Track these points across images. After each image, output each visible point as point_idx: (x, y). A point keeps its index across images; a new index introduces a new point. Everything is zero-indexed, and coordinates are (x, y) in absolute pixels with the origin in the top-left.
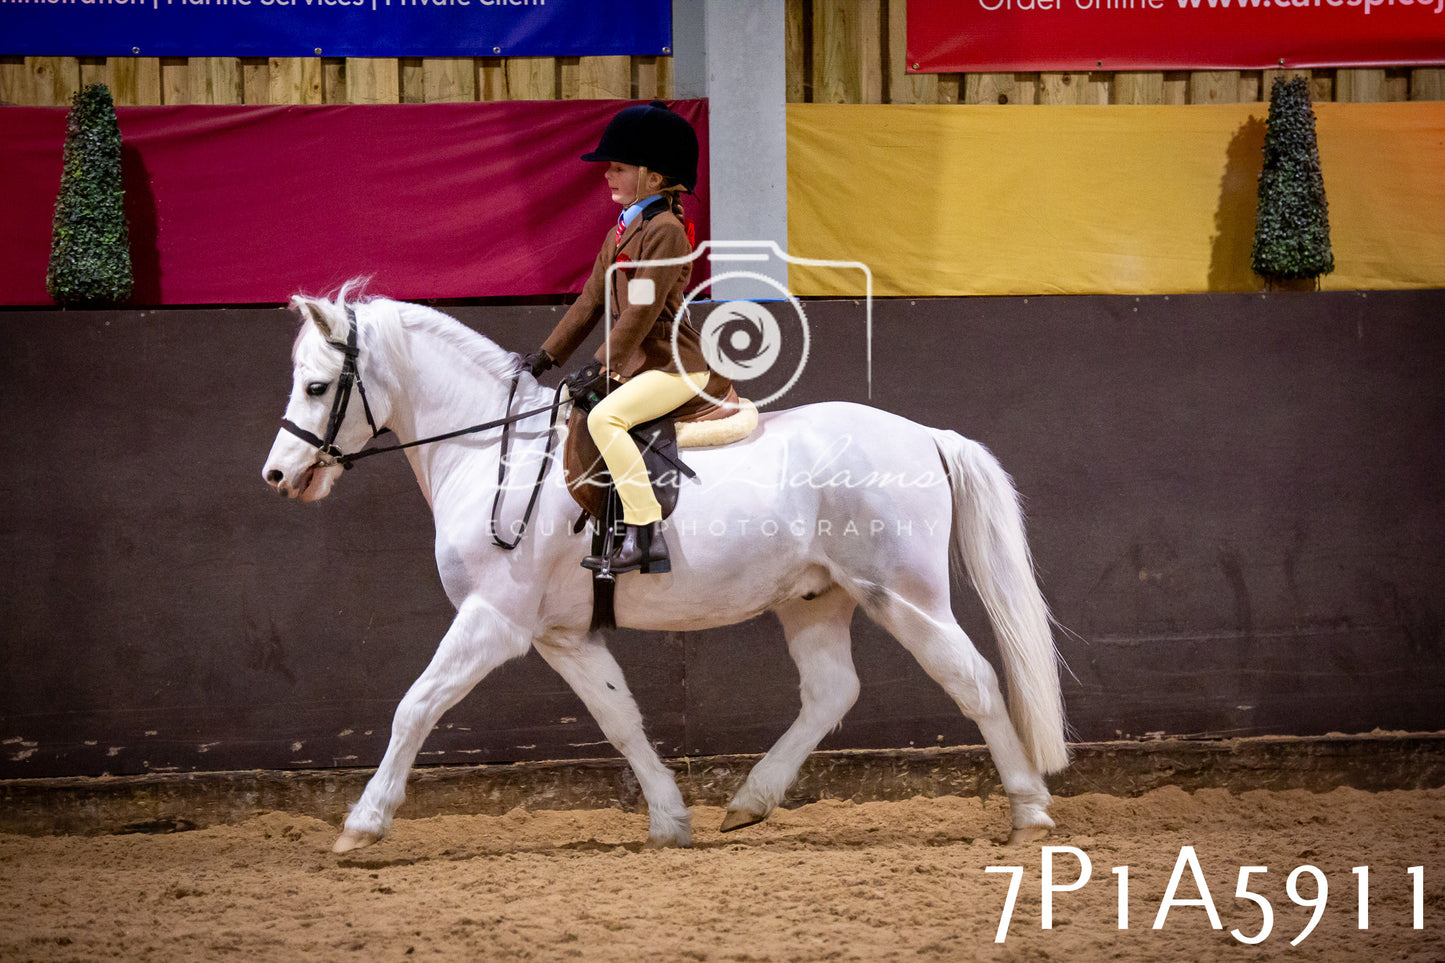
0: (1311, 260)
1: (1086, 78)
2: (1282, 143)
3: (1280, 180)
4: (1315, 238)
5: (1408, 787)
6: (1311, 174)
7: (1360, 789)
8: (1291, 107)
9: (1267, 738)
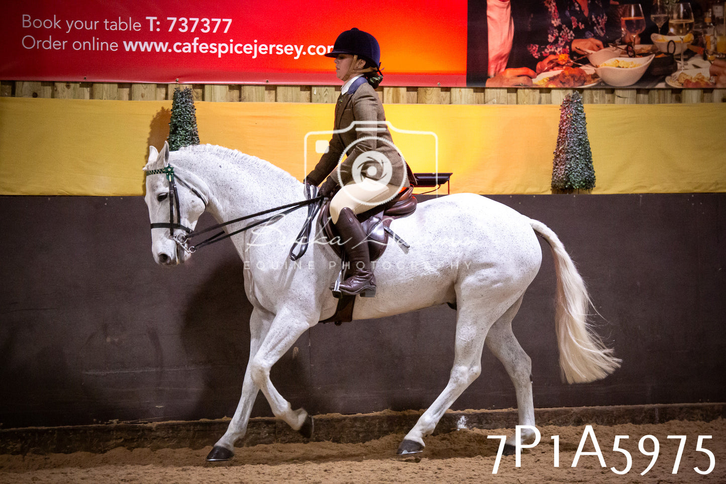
1: (78, 85)
2: (179, 121)
3: (178, 139)
6: (194, 137)
8: (183, 103)
9: (170, 422)
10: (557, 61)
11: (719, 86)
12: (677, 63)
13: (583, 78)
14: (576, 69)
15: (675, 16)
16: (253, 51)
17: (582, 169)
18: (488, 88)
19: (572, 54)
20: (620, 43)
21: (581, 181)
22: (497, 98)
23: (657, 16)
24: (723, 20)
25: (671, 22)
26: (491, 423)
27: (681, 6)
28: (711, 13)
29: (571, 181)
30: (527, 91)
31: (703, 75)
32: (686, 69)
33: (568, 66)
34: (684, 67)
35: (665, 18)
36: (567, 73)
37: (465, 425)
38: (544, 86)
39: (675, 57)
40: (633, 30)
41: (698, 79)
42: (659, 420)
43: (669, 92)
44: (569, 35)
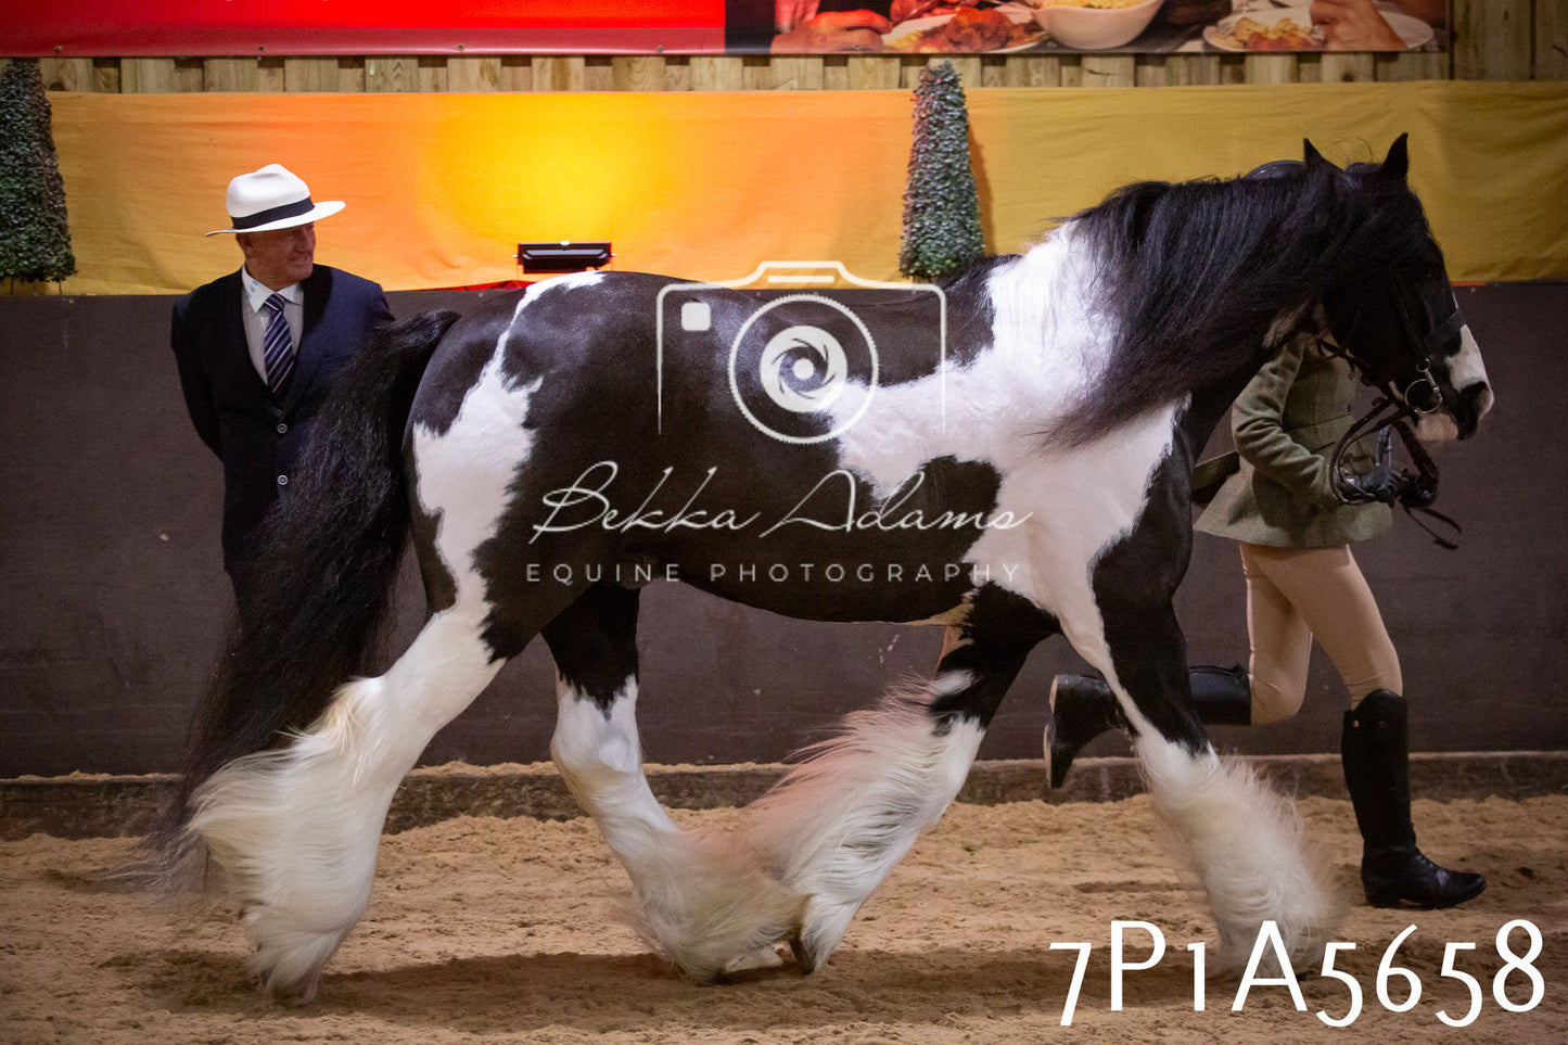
0: (26, 263)
4: (31, 239)
5: (112, 834)
7: (58, 837)
11: (1333, 46)
13: (1002, 33)
14: (986, 13)
17: (949, 231)
18: (779, 56)
21: (947, 258)
22: (799, 77)
26: (700, 797)
29: (921, 259)
30: (870, 61)
31: (1293, 22)
32: (1254, 10)
34: (1247, 5)
36: (964, 20)
38: (910, 50)
41: (1284, 32)
42: (1111, 794)
43: (1214, 61)
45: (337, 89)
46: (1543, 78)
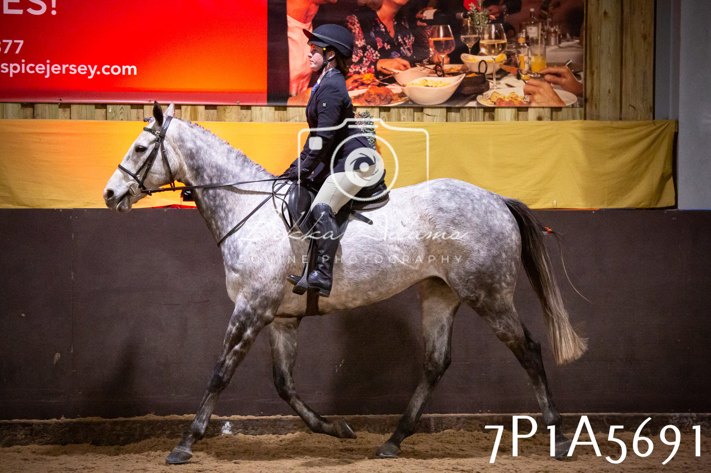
10: (361, 80)
11: (533, 104)
12: (488, 82)
13: (389, 97)
14: (382, 88)
15: (486, 36)
16: (46, 71)
18: (290, 106)
19: (377, 74)
20: (428, 63)
22: (300, 116)
23: (467, 36)
24: (537, 40)
25: (481, 42)
26: (257, 430)
27: (493, 27)
28: (524, 33)
31: (516, 94)
32: (499, 88)
33: (373, 85)
34: (496, 86)
35: (476, 38)
36: (372, 92)
37: (230, 431)
39: (486, 77)
40: (442, 50)
41: (512, 98)
42: (435, 430)
43: (482, 110)
44: (374, 55)
45: (94, 119)
46: (625, 119)
